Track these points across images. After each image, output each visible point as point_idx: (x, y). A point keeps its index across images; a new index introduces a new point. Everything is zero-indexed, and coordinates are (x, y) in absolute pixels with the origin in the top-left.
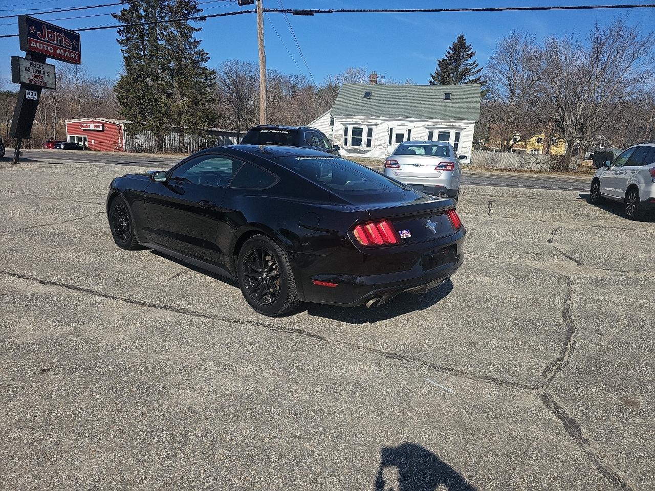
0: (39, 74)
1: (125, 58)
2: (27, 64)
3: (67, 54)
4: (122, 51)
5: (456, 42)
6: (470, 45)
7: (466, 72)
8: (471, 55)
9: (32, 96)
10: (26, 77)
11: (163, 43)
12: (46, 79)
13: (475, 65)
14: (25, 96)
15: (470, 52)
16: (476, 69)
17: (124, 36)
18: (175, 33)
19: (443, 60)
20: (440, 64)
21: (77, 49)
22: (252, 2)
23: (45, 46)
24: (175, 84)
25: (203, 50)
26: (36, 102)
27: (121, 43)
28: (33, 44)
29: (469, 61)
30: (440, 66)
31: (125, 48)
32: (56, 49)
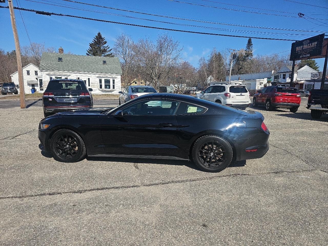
5: (97, 35)
6: (104, 38)
7: (105, 51)
8: (105, 43)
13: (108, 47)
15: (104, 41)
16: (109, 49)
19: (92, 44)
20: (91, 45)
22: (4, 1)
29: (105, 45)
30: (91, 47)
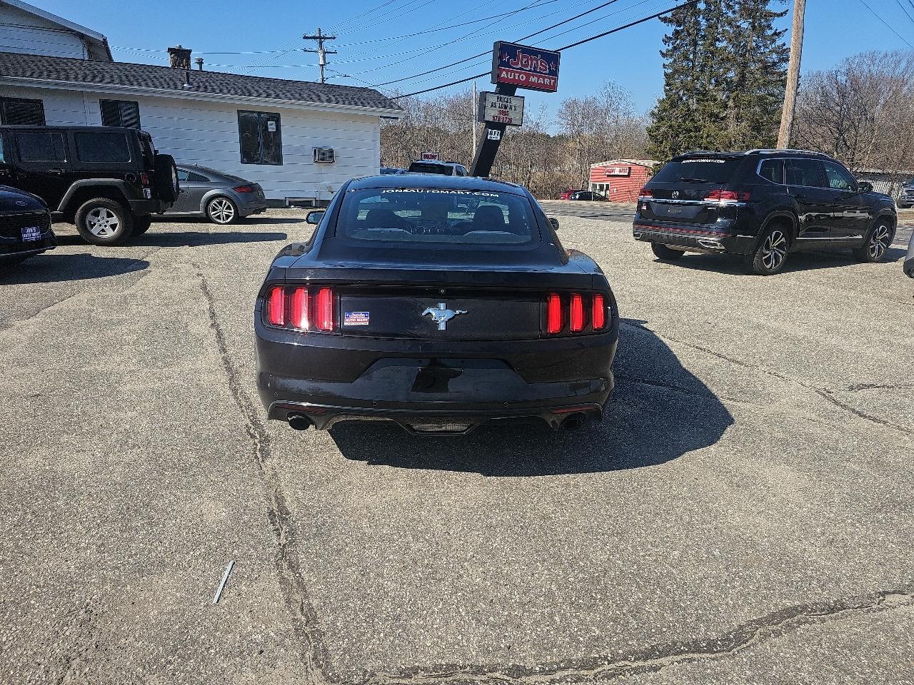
0: (504, 110)
1: (666, 75)
2: (493, 99)
3: (541, 81)
4: (664, 66)
9: (495, 135)
10: (491, 114)
11: (724, 44)
12: (512, 115)
14: (487, 135)
17: (670, 44)
18: (745, 25)
21: (554, 73)
23: (517, 75)
24: (731, 103)
25: (784, 45)
26: (497, 142)
27: (663, 55)
28: (504, 74)
31: (669, 61)
32: (528, 76)
